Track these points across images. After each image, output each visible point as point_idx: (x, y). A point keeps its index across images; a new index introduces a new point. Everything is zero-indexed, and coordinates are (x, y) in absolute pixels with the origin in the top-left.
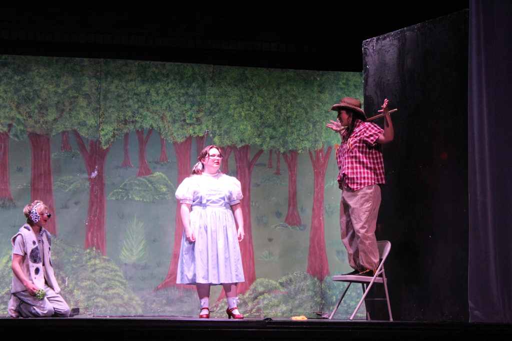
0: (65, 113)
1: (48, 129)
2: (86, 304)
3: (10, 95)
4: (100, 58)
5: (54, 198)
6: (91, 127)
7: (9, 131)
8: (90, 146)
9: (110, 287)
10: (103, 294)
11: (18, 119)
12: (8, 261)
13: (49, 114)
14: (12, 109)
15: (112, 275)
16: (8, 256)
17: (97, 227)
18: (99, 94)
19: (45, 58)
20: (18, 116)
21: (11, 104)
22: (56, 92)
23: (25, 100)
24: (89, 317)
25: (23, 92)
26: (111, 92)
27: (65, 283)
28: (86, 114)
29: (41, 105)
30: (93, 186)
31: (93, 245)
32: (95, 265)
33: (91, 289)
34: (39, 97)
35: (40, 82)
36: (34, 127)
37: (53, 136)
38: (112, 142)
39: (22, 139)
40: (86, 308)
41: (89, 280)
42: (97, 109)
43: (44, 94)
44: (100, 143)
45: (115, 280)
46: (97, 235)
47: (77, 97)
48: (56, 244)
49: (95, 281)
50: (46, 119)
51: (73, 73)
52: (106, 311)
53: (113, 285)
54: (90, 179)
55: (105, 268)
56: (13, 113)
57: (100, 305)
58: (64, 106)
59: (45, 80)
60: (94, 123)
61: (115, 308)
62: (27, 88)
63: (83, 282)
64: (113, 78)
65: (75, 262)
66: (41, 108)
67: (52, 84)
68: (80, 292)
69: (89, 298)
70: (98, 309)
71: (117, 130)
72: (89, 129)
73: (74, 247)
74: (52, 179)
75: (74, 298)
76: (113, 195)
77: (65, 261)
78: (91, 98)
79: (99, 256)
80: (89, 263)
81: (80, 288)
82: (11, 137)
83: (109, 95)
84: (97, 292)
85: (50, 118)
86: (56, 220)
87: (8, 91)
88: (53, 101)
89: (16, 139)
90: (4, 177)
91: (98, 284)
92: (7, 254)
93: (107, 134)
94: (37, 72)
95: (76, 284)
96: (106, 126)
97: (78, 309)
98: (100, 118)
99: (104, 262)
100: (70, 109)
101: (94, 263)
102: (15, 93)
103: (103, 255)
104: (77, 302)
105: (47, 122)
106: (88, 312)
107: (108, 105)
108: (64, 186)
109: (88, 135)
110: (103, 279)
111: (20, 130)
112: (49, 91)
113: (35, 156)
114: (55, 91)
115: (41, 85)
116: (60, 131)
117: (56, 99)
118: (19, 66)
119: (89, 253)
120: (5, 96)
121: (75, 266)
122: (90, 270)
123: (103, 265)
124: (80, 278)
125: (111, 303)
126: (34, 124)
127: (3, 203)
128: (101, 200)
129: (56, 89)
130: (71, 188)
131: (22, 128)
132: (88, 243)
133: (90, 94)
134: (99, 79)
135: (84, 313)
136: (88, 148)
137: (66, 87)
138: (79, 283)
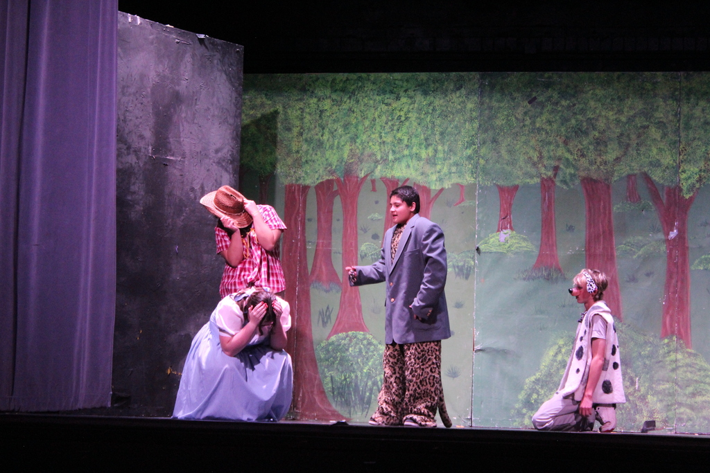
0: (630, 149)
1: (607, 172)
2: (665, 415)
3: (555, 126)
4: (679, 71)
5: (618, 267)
6: (667, 167)
7: (555, 175)
8: (666, 194)
9: (698, 392)
10: (689, 401)
11: (567, 159)
12: (557, 354)
13: (609, 151)
14: (558, 146)
15: (700, 375)
16: (557, 347)
17: (678, 308)
18: (679, 121)
19: (603, 74)
20: (567, 155)
21: (558, 138)
22: (618, 121)
23: (576, 132)
24: (669, 434)
25: (573, 121)
26: (695, 118)
27: (635, 385)
28: (660, 150)
29: (597, 139)
30: (671, 250)
31: (673, 333)
32: (676, 361)
33: (671, 395)
34: (594, 129)
35: (596, 108)
36: (589, 170)
37: (615, 181)
38: (698, 188)
39: (572, 186)
40: (665, 421)
41: (668, 382)
42: (675, 142)
43: (601, 124)
44: (681, 190)
45: (705, 383)
46: (679, 318)
47: (648, 127)
48: (621, 331)
49: (677, 384)
50: (604, 158)
51: (642, 94)
52: (693, 426)
53: (703, 389)
54: (667, 241)
55: (690, 366)
56: (561, 151)
57: (685, 417)
58: (630, 140)
59: (603, 105)
60: (671, 162)
61: (707, 422)
62: (578, 116)
63: (660, 384)
64: (698, 99)
65: (648, 357)
66: (598, 144)
67: (612, 109)
68: (655, 399)
69: (668, 407)
70: (682, 423)
71: (704, 171)
72: (665, 171)
73: (645, 335)
74: (614, 241)
75: (647, 406)
76: (700, 263)
77: (634, 355)
78: (667, 128)
79: (682, 348)
80: (668, 359)
81: (656, 393)
82: (558, 184)
83: (693, 123)
84: (680, 399)
85: (611, 157)
86: (620, 298)
87: (553, 122)
88: (614, 132)
89: (565, 187)
90: (549, 239)
91: (681, 388)
92: (555, 344)
93: (689, 178)
94: (592, 94)
95: (650, 388)
96: (689, 166)
97: (654, 422)
98: (680, 155)
99: (689, 357)
100: (637, 144)
101: (675, 359)
102: (562, 124)
103: (687, 348)
104: (652, 413)
105: (606, 162)
106: (667, 426)
107: (691, 136)
108: (631, 250)
109: (663, 179)
110: (687, 381)
111: (570, 174)
112: (608, 119)
113: (589, 207)
114: (616, 119)
115: (598, 111)
116: (624, 175)
117: (618, 130)
118: (568, 86)
119: (668, 345)
120: (548, 128)
121: (647, 362)
122: (670, 367)
123: (688, 361)
124: (655, 379)
125: (700, 415)
126: (588, 165)
127: (549, 274)
128: (683, 272)
129: (617, 116)
130: (640, 253)
131: (573, 172)
132: (666, 330)
133: (665, 121)
134: (678, 100)
135: (663, 428)
136: (664, 198)
137: (632, 113)
138: (654, 386)
